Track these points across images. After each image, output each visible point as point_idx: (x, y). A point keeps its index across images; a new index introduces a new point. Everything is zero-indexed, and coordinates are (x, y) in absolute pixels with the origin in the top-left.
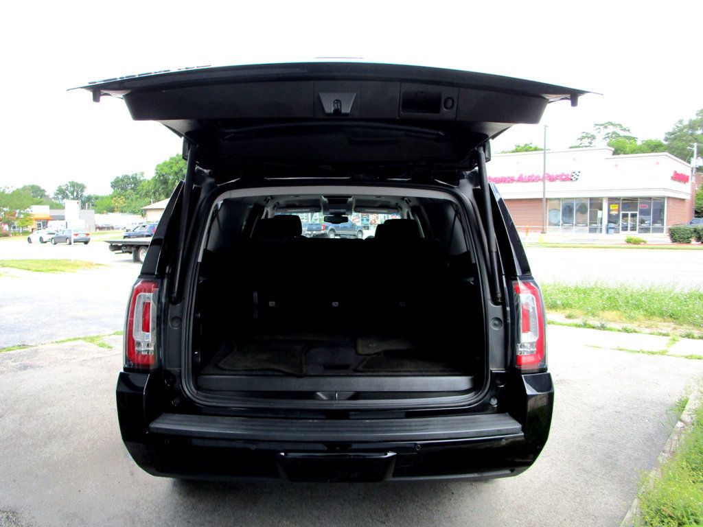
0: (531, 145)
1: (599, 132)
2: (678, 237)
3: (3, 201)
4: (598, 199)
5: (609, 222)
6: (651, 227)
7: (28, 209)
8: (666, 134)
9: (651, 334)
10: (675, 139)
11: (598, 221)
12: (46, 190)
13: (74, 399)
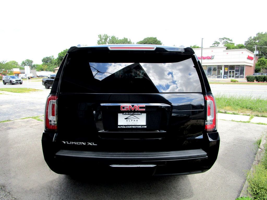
0: (196, 46)
1: (221, 41)
2: (250, 79)
3: (2, 66)
4: (220, 66)
5: (224, 74)
6: (239, 76)
7: (12, 70)
8: (245, 42)
9: (243, 115)
10: (249, 44)
11: (221, 74)
12: (18, 63)
13: (28, 141)
